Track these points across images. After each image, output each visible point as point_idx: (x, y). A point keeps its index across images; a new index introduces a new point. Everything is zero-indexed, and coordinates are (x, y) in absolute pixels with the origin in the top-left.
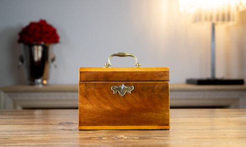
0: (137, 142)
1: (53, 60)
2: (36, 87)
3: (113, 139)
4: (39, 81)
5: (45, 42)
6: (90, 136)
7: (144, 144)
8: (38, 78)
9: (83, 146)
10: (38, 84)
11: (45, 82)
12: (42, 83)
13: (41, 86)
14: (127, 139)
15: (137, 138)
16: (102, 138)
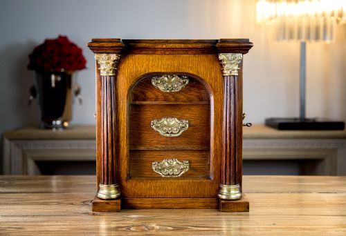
1: (77, 93)
3: (143, 230)
4: (58, 122)
10: (56, 127)
11: (66, 124)
12: (63, 126)
13: (61, 131)
14: (159, 229)
15: (171, 228)
16: (129, 229)
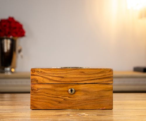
0: (96, 118)
1: (20, 51)
2: (6, 74)
3: (78, 116)
4: (8, 69)
5: (13, 36)
6: (60, 114)
7: (101, 119)
8: (7, 66)
9: (56, 120)
10: (7, 71)
11: (13, 70)
12: (11, 71)
13: (9, 74)
14: (88, 115)
15: (96, 115)
16: (69, 115)
